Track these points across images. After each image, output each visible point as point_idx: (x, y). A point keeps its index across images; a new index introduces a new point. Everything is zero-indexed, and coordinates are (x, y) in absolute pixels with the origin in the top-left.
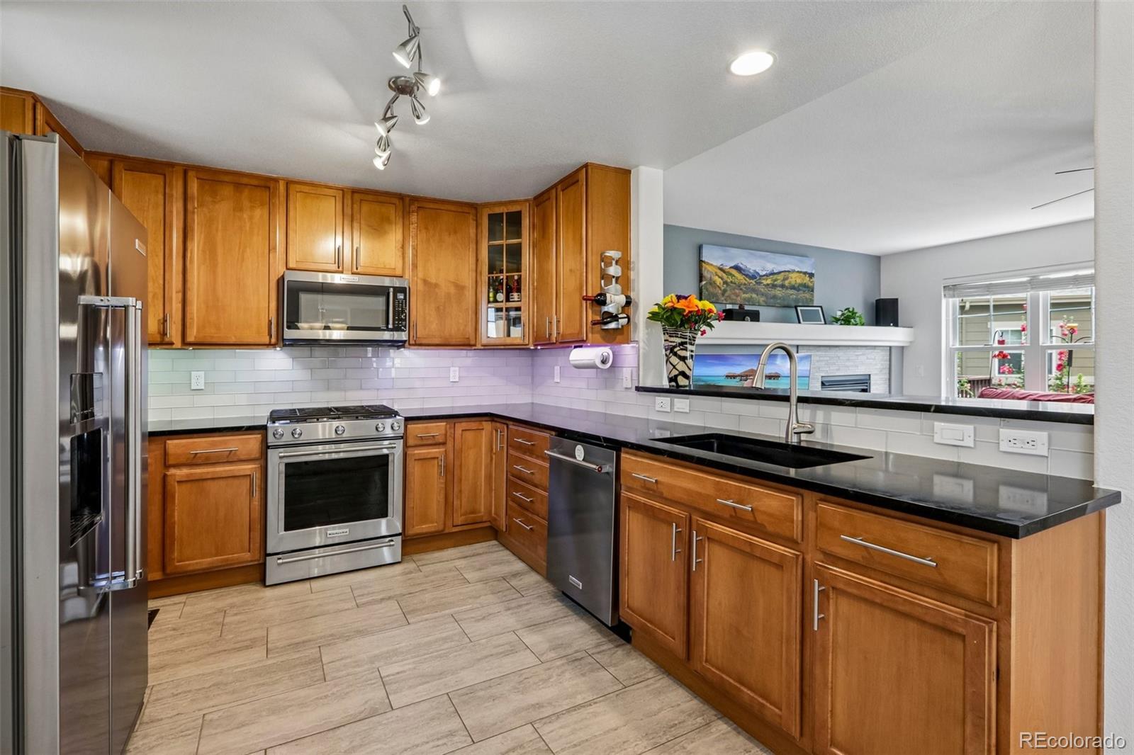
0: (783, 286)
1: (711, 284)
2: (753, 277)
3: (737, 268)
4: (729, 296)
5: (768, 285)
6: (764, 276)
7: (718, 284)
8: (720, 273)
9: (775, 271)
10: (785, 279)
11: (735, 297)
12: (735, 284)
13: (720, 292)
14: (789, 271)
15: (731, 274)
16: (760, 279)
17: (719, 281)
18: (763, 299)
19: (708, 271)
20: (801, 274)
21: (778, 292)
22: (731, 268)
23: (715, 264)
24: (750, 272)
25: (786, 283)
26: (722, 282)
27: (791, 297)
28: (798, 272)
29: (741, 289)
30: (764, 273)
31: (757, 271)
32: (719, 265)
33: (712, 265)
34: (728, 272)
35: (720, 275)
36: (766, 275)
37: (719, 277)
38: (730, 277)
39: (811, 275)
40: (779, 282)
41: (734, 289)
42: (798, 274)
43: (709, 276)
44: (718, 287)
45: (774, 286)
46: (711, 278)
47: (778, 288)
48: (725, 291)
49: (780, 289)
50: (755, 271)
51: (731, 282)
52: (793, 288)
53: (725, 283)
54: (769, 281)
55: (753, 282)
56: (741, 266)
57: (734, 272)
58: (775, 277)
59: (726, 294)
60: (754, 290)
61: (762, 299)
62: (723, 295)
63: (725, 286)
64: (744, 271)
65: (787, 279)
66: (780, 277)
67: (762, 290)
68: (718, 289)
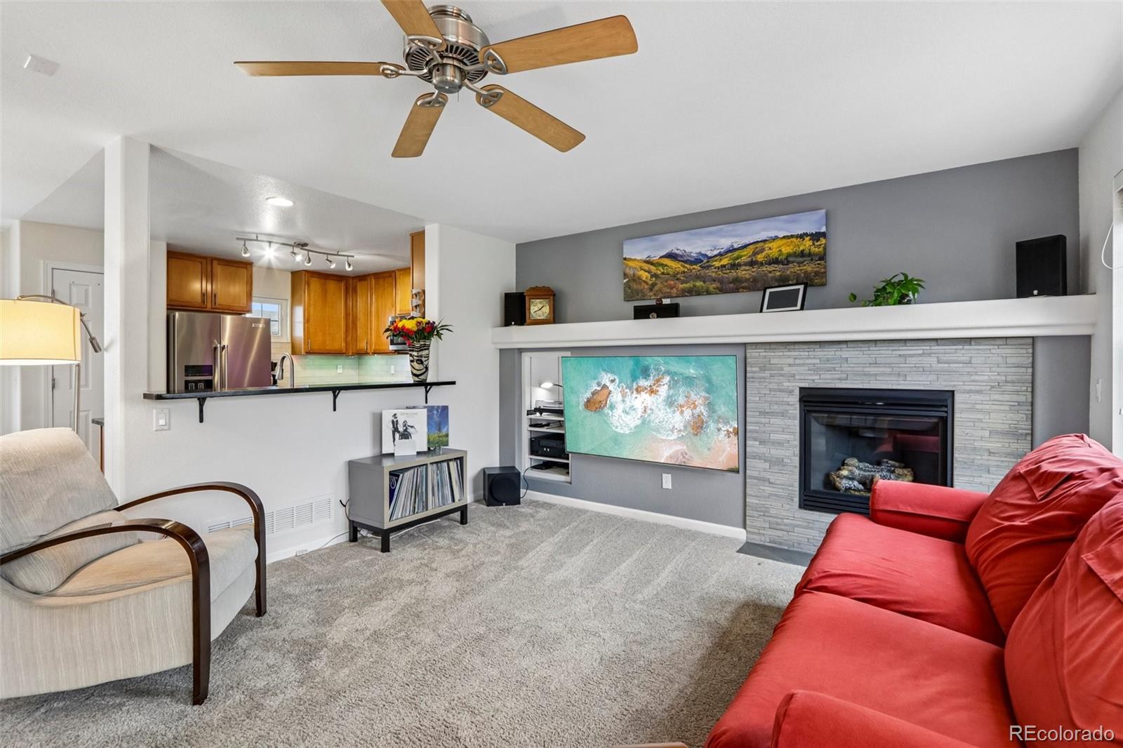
0: (752, 263)
1: (634, 280)
2: (697, 261)
3: (671, 256)
4: (660, 290)
5: (724, 266)
6: (716, 256)
7: (644, 279)
8: (646, 266)
9: (736, 246)
10: (755, 254)
11: (668, 290)
12: (668, 274)
13: (646, 287)
14: (764, 241)
15: (663, 265)
16: (708, 262)
17: (644, 275)
18: (714, 286)
19: (630, 267)
20: (794, 240)
21: (744, 273)
22: (661, 257)
23: (638, 258)
24: (691, 257)
25: (760, 258)
26: (649, 276)
27: (770, 275)
28: (784, 237)
29: (677, 279)
30: (716, 252)
31: (703, 252)
32: (644, 257)
33: (635, 260)
34: (658, 263)
35: (647, 268)
36: (720, 255)
37: (646, 271)
38: (660, 268)
39: (816, 237)
40: (745, 259)
41: (667, 281)
42: (784, 241)
43: (632, 273)
44: (645, 282)
45: (734, 266)
46: (634, 274)
47: (743, 268)
48: (654, 285)
49: (747, 268)
50: (700, 254)
51: (663, 273)
52: (776, 261)
53: (655, 276)
54: (725, 261)
55: (697, 267)
56: (677, 252)
57: (667, 262)
58: (736, 254)
59: (656, 288)
60: (698, 277)
61: (712, 286)
62: (651, 290)
63: (654, 279)
64: (681, 256)
65: (763, 250)
66: (749, 251)
67: (714, 275)
68: (644, 284)
